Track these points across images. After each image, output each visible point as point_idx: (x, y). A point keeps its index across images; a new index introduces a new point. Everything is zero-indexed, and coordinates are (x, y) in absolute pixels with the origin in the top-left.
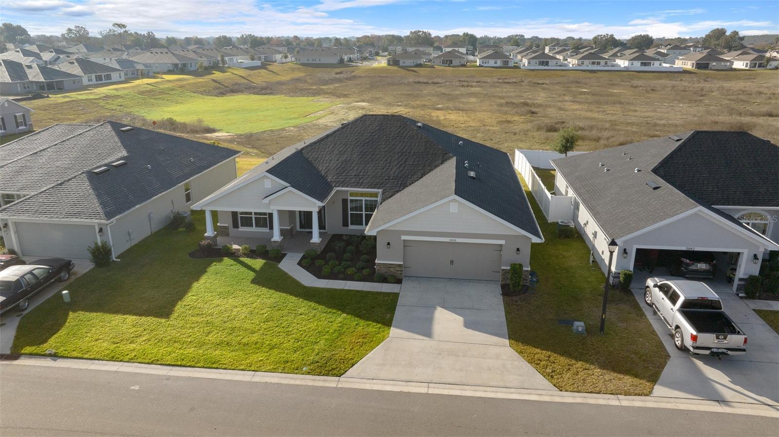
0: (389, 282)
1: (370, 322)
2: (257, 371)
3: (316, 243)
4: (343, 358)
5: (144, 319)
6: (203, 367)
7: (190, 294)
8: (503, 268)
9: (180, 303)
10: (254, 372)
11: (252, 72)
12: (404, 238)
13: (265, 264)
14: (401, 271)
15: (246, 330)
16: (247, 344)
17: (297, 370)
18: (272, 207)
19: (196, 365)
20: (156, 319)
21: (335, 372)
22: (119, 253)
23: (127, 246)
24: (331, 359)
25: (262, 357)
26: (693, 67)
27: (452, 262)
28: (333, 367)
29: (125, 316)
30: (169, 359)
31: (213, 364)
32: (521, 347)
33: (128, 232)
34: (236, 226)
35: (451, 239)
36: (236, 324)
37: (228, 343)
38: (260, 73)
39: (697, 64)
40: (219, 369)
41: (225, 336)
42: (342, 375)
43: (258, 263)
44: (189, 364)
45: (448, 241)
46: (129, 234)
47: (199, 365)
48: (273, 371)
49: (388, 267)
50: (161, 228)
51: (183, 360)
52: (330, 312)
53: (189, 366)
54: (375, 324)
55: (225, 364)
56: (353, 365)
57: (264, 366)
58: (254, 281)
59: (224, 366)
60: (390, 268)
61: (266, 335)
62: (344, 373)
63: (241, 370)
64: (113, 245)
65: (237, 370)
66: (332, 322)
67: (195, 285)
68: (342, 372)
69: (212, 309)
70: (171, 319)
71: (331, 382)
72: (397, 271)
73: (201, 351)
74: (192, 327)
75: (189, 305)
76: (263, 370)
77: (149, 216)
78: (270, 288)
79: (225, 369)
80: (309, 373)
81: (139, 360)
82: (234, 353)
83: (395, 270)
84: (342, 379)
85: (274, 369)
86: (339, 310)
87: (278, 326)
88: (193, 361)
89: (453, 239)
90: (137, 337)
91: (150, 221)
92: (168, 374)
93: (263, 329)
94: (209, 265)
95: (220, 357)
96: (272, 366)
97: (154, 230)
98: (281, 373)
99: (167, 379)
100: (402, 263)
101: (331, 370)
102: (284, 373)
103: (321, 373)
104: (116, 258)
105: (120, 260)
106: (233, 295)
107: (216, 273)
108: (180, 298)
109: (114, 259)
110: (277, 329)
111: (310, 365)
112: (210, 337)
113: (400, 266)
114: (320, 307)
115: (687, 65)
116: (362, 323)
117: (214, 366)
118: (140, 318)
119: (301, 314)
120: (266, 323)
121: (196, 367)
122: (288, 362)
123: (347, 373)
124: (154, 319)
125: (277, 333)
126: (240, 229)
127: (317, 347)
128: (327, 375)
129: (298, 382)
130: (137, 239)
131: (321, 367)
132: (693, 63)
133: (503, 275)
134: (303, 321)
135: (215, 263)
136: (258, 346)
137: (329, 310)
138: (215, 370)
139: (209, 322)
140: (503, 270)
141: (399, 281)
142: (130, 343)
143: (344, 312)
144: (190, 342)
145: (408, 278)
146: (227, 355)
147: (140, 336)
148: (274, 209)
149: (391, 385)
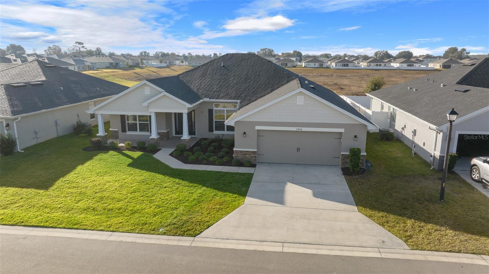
0: (245, 166)
1: (227, 193)
2: (115, 231)
3: (185, 140)
4: (200, 221)
5: (25, 190)
6: (64, 228)
7: (73, 173)
8: (342, 153)
9: (61, 179)
10: (111, 233)
11: (160, 70)
12: (257, 128)
13: (142, 155)
14: (256, 157)
15: (113, 198)
16: (112, 209)
17: (154, 231)
18: (150, 110)
19: (58, 226)
20: (36, 190)
21: (190, 232)
22: (24, 147)
23: (34, 142)
24: (188, 222)
25: (122, 220)
26: (440, 67)
27: (298, 149)
28: (189, 228)
29: (8, 189)
30: (34, 222)
31: (75, 225)
32: (369, 212)
33: (35, 131)
34: (124, 130)
35: (298, 128)
36: (106, 194)
37: (94, 209)
38: (165, 70)
39: (443, 65)
40: (79, 229)
41: (93, 203)
42: (197, 236)
43: (136, 154)
44: (51, 225)
45: (296, 130)
46: (36, 133)
47: (61, 226)
48: (130, 231)
49: (244, 154)
50: (66, 134)
51: (47, 221)
52: (192, 186)
53: (51, 227)
54: (231, 194)
55: (86, 225)
56: (208, 227)
57: (122, 227)
58: (129, 165)
59: (85, 227)
60: (246, 154)
61: (130, 202)
62: (199, 234)
63: (100, 230)
64: (18, 138)
65: (96, 230)
66: (192, 193)
67: (80, 168)
68: (198, 232)
69: (88, 183)
70: (50, 191)
71: (185, 242)
72: (252, 157)
73: (67, 215)
74: (66, 196)
75: (69, 180)
76: (121, 231)
77: (56, 122)
78: (142, 170)
79: (85, 229)
80: (164, 234)
81: (4, 223)
82: (97, 217)
83: (250, 156)
84: (196, 238)
85: (131, 230)
86: (200, 184)
87: (142, 196)
88: (56, 223)
89: (299, 128)
90: (12, 204)
91: (56, 126)
92: (27, 234)
93: (129, 198)
94: (96, 155)
95: (83, 219)
96: (130, 228)
97: (61, 134)
98: (138, 233)
99: (24, 238)
100: (256, 150)
101: (187, 231)
102: (140, 233)
103: (177, 233)
104: (21, 150)
105: (23, 151)
106: (109, 174)
107: (100, 160)
108: (63, 176)
109: (19, 150)
110: (142, 198)
111: (167, 226)
112: (80, 204)
113: (254, 152)
114: (184, 182)
115: (438, 66)
116: (220, 193)
117: (76, 227)
118: (22, 189)
119: (165, 187)
120: (133, 194)
121: (57, 228)
122: (146, 224)
123: (202, 234)
124: (34, 190)
125: (142, 201)
126: (127, 133)
127: (176, 212)
128: (183, 235)
129: (153, 242)
130: (44, 137)
131: (177, 228)
132: (441, 65)
133: (343, 160)
134: (167, 192)
135: (101, 154)
136: (121, 211)
137: (191, 185)
138: (74, 230)
139: (82, 192)
140: (342, 155)
141: (254, 166)
142: (3, 209)
143: (204, 186)
144: (60, 208)
145: (261, 164)
146: (91, 218)
147: (15, 203)
148: (151, 112)
149: (245, 244)
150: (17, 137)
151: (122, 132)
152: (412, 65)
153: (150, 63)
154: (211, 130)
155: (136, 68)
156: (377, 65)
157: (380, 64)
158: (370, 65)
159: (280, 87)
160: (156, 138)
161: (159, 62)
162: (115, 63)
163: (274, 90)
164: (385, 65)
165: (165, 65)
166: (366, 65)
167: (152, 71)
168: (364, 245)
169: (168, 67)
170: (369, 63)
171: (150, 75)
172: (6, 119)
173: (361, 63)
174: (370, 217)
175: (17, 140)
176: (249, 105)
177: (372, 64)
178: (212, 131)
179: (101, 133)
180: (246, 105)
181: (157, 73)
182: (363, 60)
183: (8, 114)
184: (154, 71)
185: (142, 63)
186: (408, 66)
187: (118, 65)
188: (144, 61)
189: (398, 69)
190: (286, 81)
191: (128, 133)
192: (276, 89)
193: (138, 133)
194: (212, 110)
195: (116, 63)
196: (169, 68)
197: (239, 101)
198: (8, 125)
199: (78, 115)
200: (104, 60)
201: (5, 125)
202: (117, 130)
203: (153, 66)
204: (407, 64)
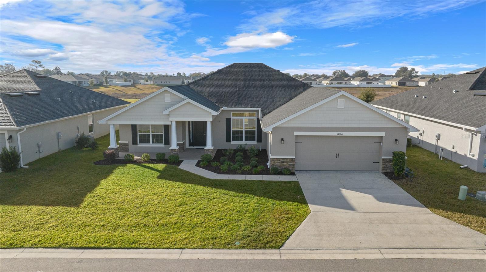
0: (285, 175)
1: (286, 202)
2: (184, 249)
3: (209, 150)
4: (274, 231)
5: (50, 208)
6: (121, 248)
7: (99, 188)
8: (383, 157)
9: (89, 194)
10: (181, 250)
11: (125, 88)
12: (296, 133)
13: (166, 167)
14: (294, 165)
15: (161, 213)
16: (166, 225)
17: (228, 245)
19: (112, 247)
20: (64, 208)
21: (272, 244)
22: (28, 162)
23: (36, 157)
24: (262, 233)
25: (185, 235)
26: (396, 85)
27: (337, 155)
28: (268, 239)
29: (30, 207)
30: (81, 243)
31: (132, 244)
33: (38, 144)
34: (135, 142)
35: (338, 133)
36: (148, 208)
37: (145, 225)
38: (131, 89)
39: (399, 83)
40: (140, 249)
41: (140, 219)
42: (281, 247)
43: (161, 167)
44: (103, 246)
45: (336, 135)
46: (39, 147)
47: (115, 246)
48: (202, 247)
49: (282, 162)
50: (67, 148)
51: (96, 242)
52: (242, 196)
53: (104, 248)
54: (290, 203)
55: (146, 244)
56: (288, 238)
57: (190, 243)
58: (159, 177)
59: (146, 246)
60: (284, 162)
61: (184, 216)
62: (282, 246)
63: (165, 248)
64: (22, 152)
65: (161, 249)
66: (247, 203)
67: (103, 182)
68: (280, 244)
69: (122, 198)
70: (81, 207)
71: (272, 255)
72: (290, 165)
73: (116, 234)
74: (104, 213)
75: (99, 196)
76: (191, 247)
77: (58, 135)
78: (177, 181)
79: (146, 248)
80: (243, 248)
81: (44, 245)
82: (153, 234)
83: (288, 164)
84: (282, 250)
85: (202, 245)
86: (250, 194)
87: (194, 209)
88: (108, 243)
89: (340, 133)
90: (43, 224)
91: (58, 139)
92: (79, 257)
93: (180, 212)
94: (115, 168)
95: (140, 237)
96: (199, 243)
97: (62, 148)
98: (212, 249)
99: (79, 262)
100: (294, 157)
101: (267, 243)
102: (215, 249)
103: (257, 246)
104: (24, 166)
105: (28, 167)
106: (142, 187)
107: (122, 173)
108: (90, 191)
109: (22, 166)
110: (194, 210)
111: (241, 239)
112: (124, 220)
113: (292, 160)
114: (231, 193)
116: (278, 202)
117: (133, 246)
118: (47, 207)
119: (214, 199)
120: (181, 207)
121: (112, 248)
122: (216, 238)
123: (285, 245)
124: (62, 208)
125: (196, 214)
126: (138, 146)
127: (242, 224)
128: (265, 248)
129: (235, 257)
130: (46, 152)
131: (255, 240)
132: (397, 83)
134: (219, 203)
135: (120, 167)
136: (178, 227)
137: (240, 195)
138: (134, 250)
139: (121, 208)
140: (383, 159)
141: (293, 174)
142: (34, 230)
143: (255, 195)
144: (103, 225)
145: (298, 172)
146: (147, 236)
147: (46, 223)
148: (172, 121)
149: (340, 254)
150: (20, 151)
151: (133, 144)
152: (371, 83)
153: (114, 82)
154: (228, 140)
155: (100, 87)
156: (338, 83)
157: (341, 82)
158: (332, 83)
159: (298, 95)
160: (177, 149)
161: (123, 81)
162: (78, 82)
163: (293, 98)
164: (346, 83)
165: (130, 84)
166: (328, 83)
167: (118, 90)
168: (463, 246)
169: (133, 86)
170: (331, 81)
171: (116, 94)
172: (9, 130)
173: (323, 82)
174: (448, 218)
175: (21, 155)
176: (272, 112)
177: (334, 82)
178: (230, 141)
179: (113, 145)
180: (268, 113)
181: (122, 92)
182: (324, 79)
183: (12, 124)
184: (119, 89)
185: (107, 82)
186: (368, 83)
187: (81, 84)
188: (108, 80)
189: (358, 87)
190: (302, 89)
191: (140, 145)
192: (294, 97)
193: (151, 145)
194: (230, 119)
195: (80, 82)
196: (135, 87)
197: (260, 109)
198: (10, 137)
199: (78, 128)
200: (66, 79)
201: (7, 137)
202: (128, 142)
203: (117, 85)
204: (366, 82)
